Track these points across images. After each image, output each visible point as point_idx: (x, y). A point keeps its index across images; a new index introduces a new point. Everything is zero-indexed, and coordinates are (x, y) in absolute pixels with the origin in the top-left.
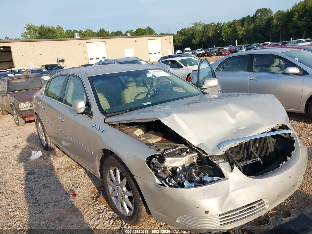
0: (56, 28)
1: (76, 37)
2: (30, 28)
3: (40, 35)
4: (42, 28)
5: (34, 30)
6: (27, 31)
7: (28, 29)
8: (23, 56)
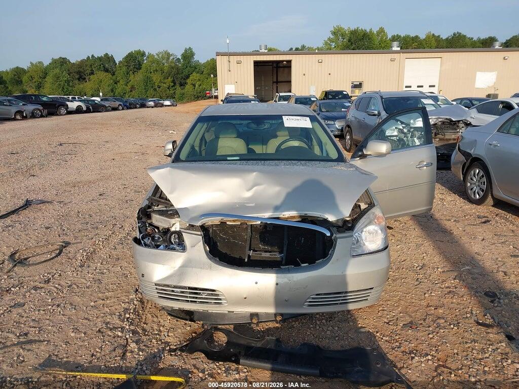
0: (375, 32)
1: (393, 49)
2: (338, 32)
3: (350, 43)
4: (354, 33)
5: (343, 35)
6: (332, 37)
7: (334, 33)
8: (304, 75)
